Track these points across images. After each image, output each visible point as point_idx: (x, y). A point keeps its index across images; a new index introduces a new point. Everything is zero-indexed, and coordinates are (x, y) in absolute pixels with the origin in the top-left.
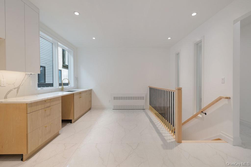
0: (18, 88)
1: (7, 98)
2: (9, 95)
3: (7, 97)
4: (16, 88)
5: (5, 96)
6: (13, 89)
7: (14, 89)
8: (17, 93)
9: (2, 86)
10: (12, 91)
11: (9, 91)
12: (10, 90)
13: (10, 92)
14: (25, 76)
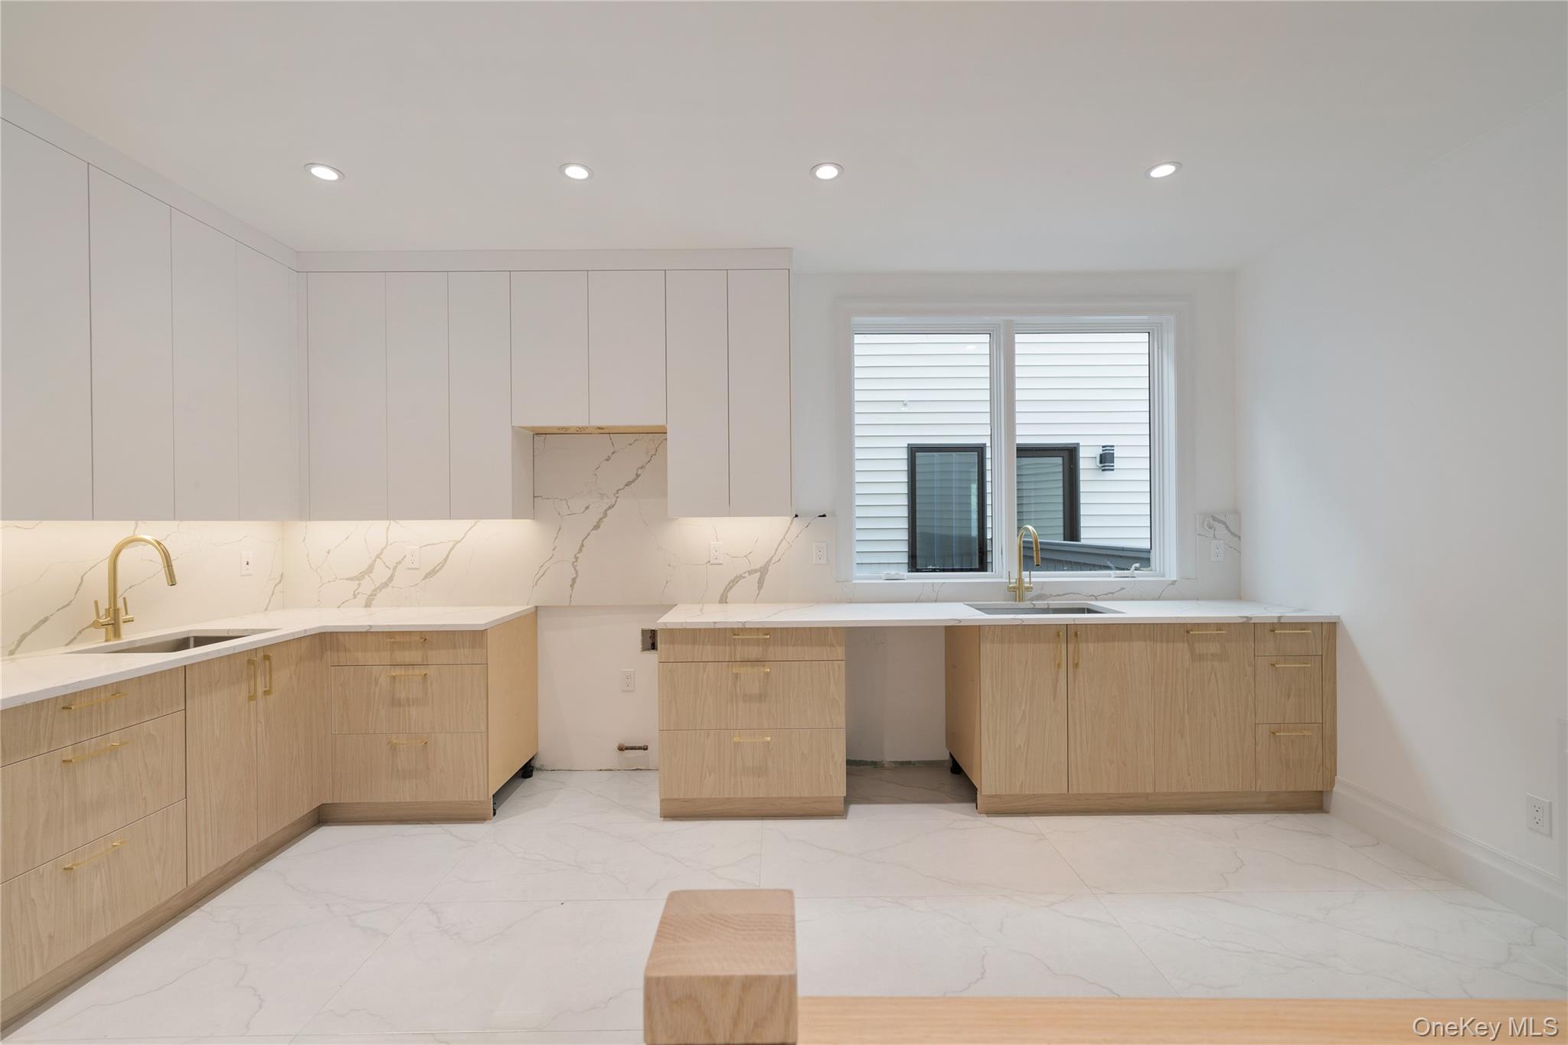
0: (763, 571)
1: (726, 603)
2: (731, 591)
3: (727, 597)
4: (755, 571)
5: (722, 595)
6: (747, 574)
7: (750, 573)
8: (760, 587)
9: (712, 561)
10: (743, 580)
11: (734, 580)
12: (736, 577)
13: (737, 582)
14: (789, 528)
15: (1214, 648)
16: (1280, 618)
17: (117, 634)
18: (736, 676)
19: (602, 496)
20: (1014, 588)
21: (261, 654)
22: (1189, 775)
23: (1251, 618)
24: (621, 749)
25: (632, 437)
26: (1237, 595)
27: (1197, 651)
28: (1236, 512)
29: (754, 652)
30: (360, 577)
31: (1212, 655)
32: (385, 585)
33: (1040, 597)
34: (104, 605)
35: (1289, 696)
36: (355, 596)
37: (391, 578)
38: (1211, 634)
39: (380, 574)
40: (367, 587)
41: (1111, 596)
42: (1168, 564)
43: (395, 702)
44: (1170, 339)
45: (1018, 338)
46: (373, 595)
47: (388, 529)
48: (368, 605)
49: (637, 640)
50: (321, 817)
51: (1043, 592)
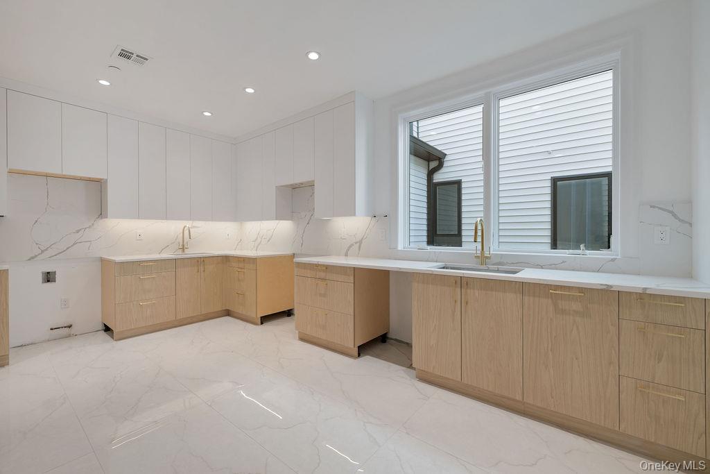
0: (361, 242)
1: (348, 256)
2: (349, 251)
4: (358, 243)
5: (346, 253)
6: (355, 244)
8: (359, 250)
10: (353, 246)
11: (350, 246)
14: (371, 222)
15: (576, 306)
16: (645, 289)
17: (183, 251)
18: (317, 284)
19: (310, 211)
20: (478, 256)
21: (202, 259)
22: (552, 398)
23: (611, 286)
26: (690, 274)
27: (560, 307)
29: (322, 275)
30: (255, 241)
31: (574, 311)
32: (260, 244)
33: (499, 264)
34: (181, 244)
35: (660, 360)
38: (573, 295)
40: (256, 244)
43: (239, 280)
50: (228, 313)
51: (502, 261)
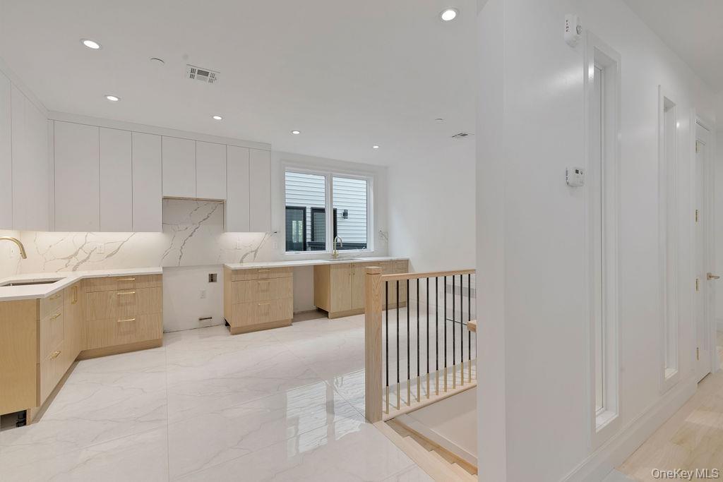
0: (256, 251)
2: (244, 259)
3: (243, 261)
4: (253, 251)
5: (241, 260)
6: (250, 252)
8: (255, 257)
9: (238, 248)
10: (249, 255)
12: (246, 254)
13: (247, 256)
14: (265, 236)
18: (259, 284)
19: (193, 224)
20: (334, 254)
24: (201, 319)
25: (206, 202)
26: (387, 256)
28: (387, 233)
29: (265, 276)
30: (70, 258)
32: (85, 261)
36: (66, 266)
37: (88, 258)
39: (82, 256)
40: (74, 261)
41: (358, 256)
42: (371, 247)
43: (120, 305)
44: (372, 183)
45: (334, 179)
46: (78, 265)
47: (86, 236)
48: (74, 270)
49: (207, 278)
51: (342, 255)
